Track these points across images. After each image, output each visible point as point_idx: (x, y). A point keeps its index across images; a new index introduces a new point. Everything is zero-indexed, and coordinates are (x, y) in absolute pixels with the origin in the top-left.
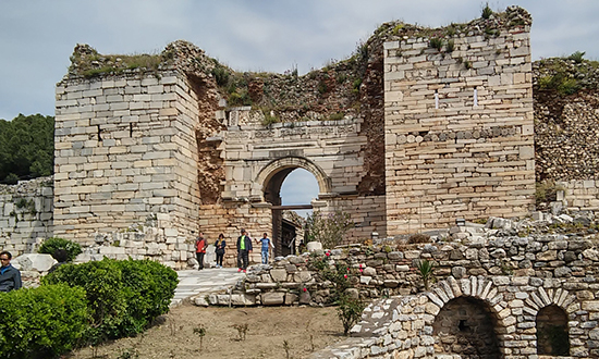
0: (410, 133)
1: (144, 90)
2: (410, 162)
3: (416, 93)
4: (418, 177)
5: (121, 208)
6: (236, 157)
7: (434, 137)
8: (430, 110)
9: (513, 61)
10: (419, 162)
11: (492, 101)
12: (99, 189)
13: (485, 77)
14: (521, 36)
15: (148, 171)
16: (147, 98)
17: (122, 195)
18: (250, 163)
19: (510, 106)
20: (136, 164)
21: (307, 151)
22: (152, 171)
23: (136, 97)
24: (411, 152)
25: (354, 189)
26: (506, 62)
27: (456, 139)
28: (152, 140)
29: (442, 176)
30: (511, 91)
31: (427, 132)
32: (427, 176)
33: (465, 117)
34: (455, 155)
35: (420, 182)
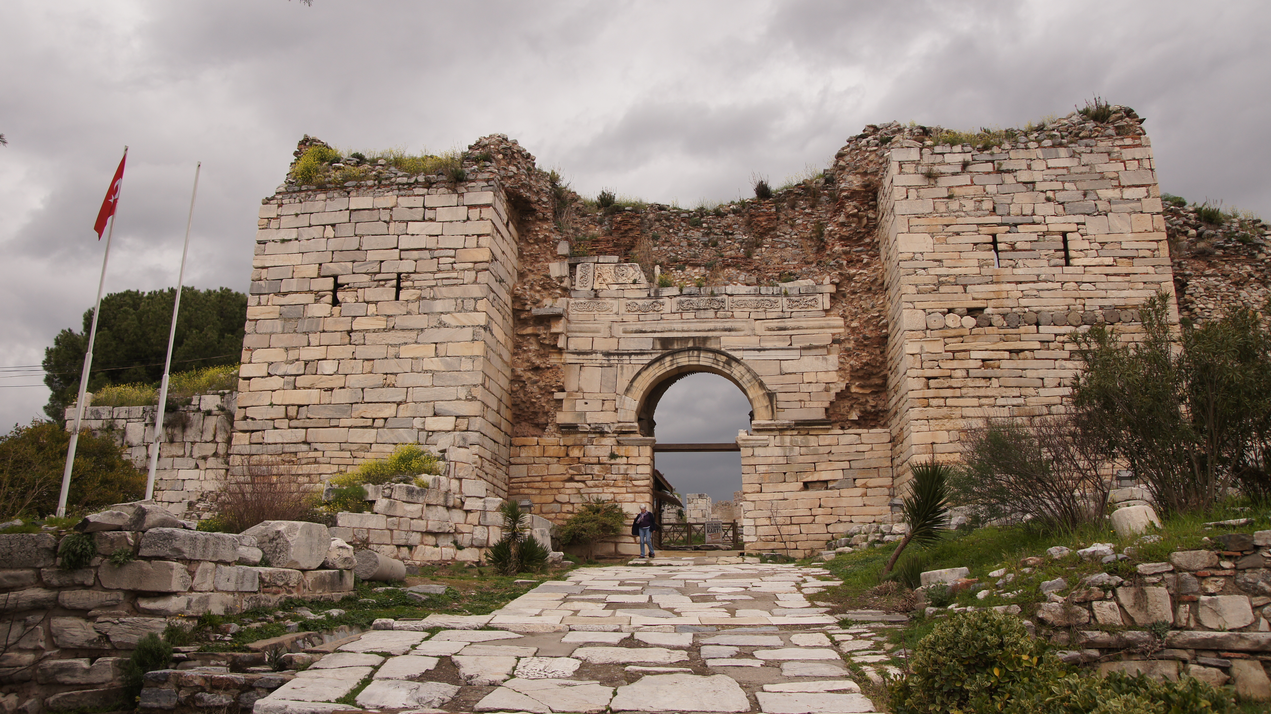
0: (950, 311)
1: (429, 214)
2: (955, 364)
3: (958, 239)
4: (971, 392)
5: (369, 436)
6: (588, 348)
7: (997, 320)
8: (985, 270)
9: (1128, 193)
10: (972, 364)
11: (1098, 261)
12: (326, 397)
13: (1081, 219)
14: (1137, 153)
15: (429, 364)
16: (435, 228)
17: (371, 411)
18: (614, 359)
19: (1130, 270)
20: (405, 352)
21: (727, 342)
22: (435, 364)
23: (413, 227)
24: (954, 345)
25: (821, 415)
26: (1114, 194)
27: (1038, 324)
28: (439, 306)
29: (1016, 392)
30: (1129, 243)
31: (982, 309)
32: (989, 392)
33: (1049, 285)
34: (1037, 354)
35: (975, 402)
